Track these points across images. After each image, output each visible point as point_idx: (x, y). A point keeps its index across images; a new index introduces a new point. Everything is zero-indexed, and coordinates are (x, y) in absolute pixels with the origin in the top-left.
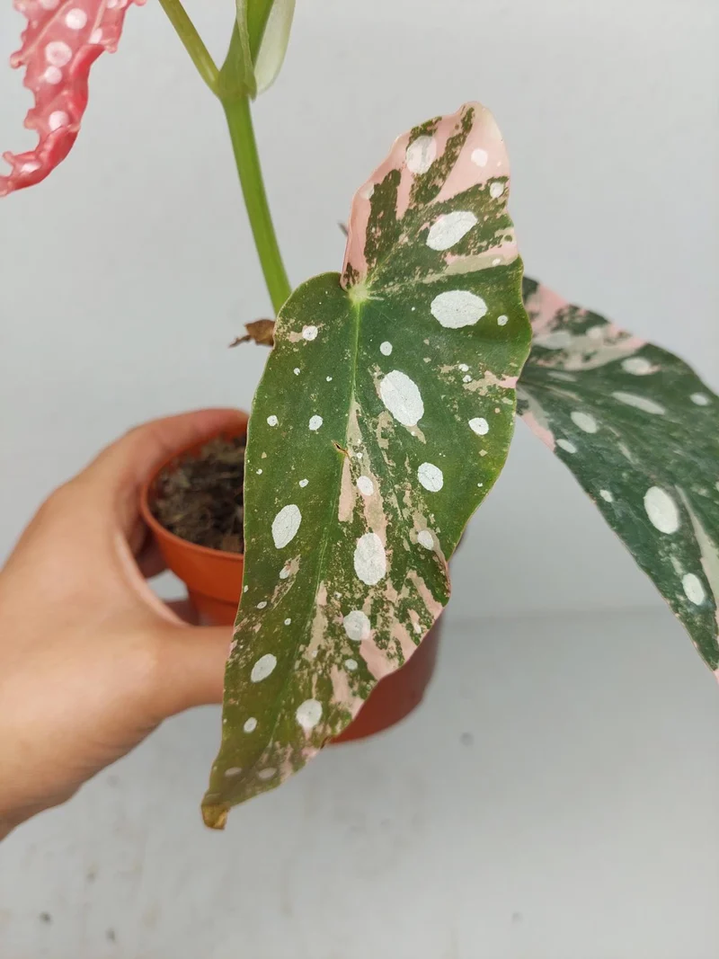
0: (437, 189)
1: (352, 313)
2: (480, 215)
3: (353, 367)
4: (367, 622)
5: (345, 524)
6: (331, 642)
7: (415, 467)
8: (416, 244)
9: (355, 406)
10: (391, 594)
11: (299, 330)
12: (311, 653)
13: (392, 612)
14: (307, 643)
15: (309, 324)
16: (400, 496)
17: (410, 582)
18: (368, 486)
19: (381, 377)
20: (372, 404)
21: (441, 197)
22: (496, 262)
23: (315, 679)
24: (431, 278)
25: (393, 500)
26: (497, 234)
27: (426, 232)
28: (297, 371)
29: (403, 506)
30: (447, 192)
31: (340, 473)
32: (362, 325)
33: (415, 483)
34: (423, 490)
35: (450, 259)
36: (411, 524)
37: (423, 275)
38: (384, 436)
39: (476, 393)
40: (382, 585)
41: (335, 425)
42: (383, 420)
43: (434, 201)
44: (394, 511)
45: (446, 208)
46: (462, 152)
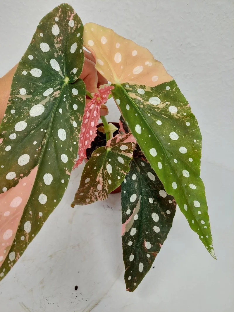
0: (124, 141)
1: (107, 152)
2: (129, 148)
3: (104, 161)
4: (98, 194)
5: (97, 182)
6: (92, 193)
7: (108, 179)
8: (118, 147)
9: (102, 167)
10: (101, 192)
11: (96, 154)
12: (89, 194)
13: (101, 194)
14: (89, 193)
15: (98, 153)
16: (105, 182)
17: (104, 192)
18: (101, 179)
19: (107, 164)
20: (105, 168)
21: (124, 142)
22: (129, 156)
23: (89, 197)
24: (119, 153)
25: (104, 182)
26: (130, 152)
27: (120, 146)
28: (94, 160)
29: (105, 183)
30: (125, 142)
31: (97, 176)
32: (107, 155)
33: (108, 181)
34: (108, 183)
35: (123, 152)
36: (106, 186)
37: (118, 152)
38: (105, 173)
39: (120, 173)
40: (100, 191)
41: (98, 170)
42: (106, 171)
43: (123, 142)
44: (104, 184)
45: (124, 144)
46: (129, 137)
